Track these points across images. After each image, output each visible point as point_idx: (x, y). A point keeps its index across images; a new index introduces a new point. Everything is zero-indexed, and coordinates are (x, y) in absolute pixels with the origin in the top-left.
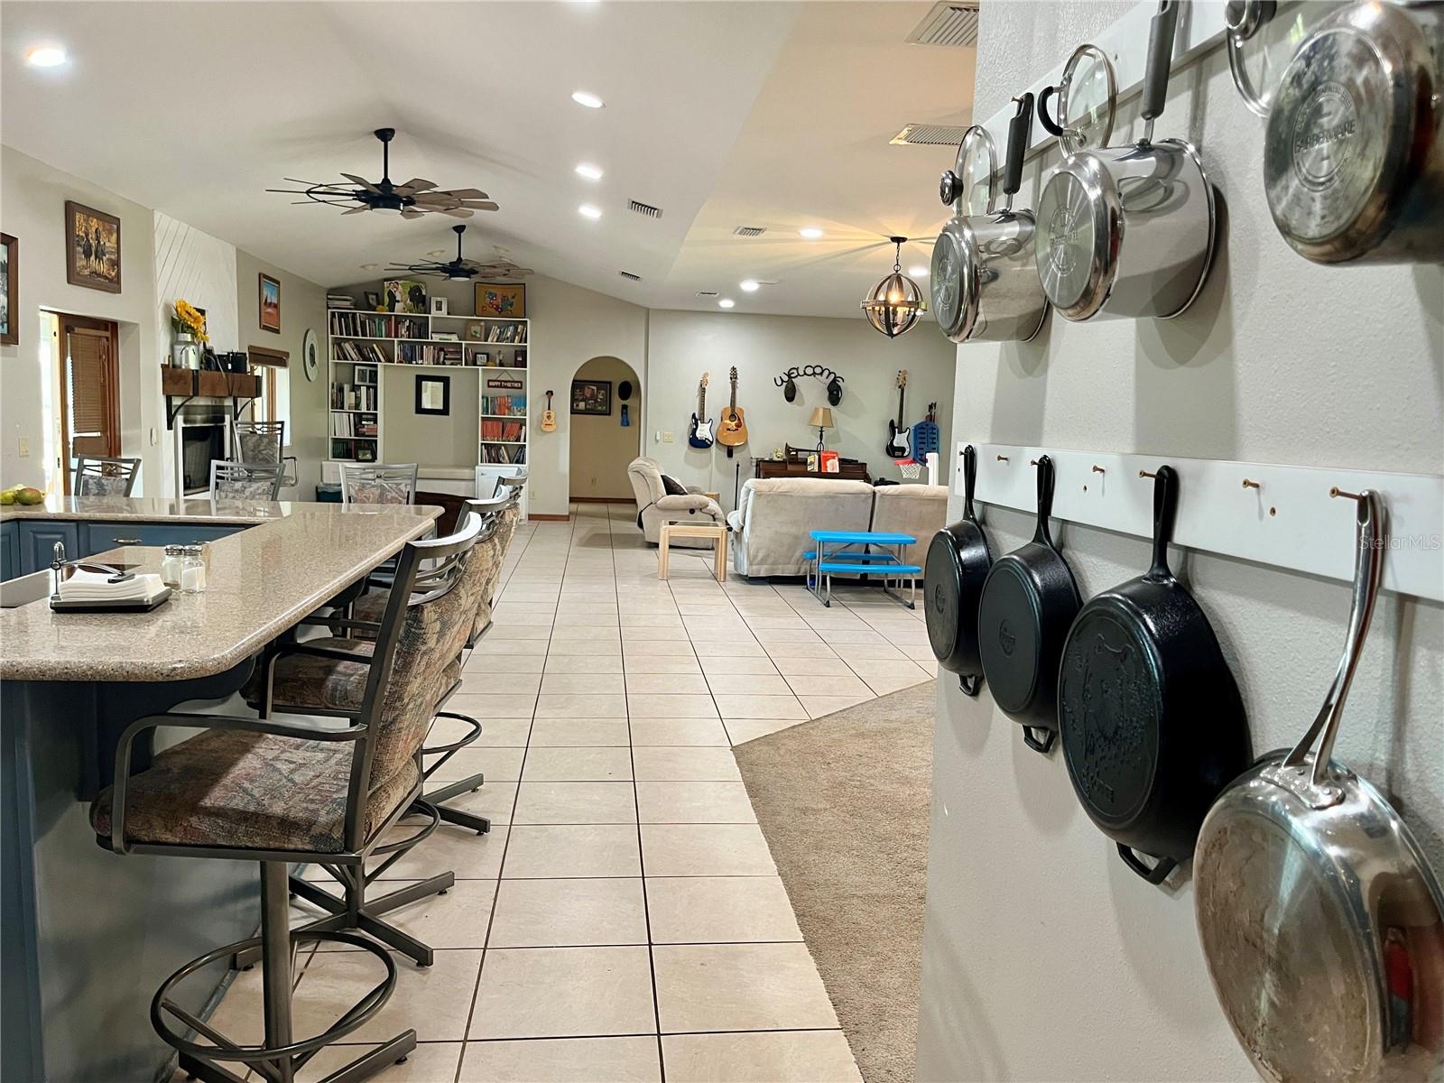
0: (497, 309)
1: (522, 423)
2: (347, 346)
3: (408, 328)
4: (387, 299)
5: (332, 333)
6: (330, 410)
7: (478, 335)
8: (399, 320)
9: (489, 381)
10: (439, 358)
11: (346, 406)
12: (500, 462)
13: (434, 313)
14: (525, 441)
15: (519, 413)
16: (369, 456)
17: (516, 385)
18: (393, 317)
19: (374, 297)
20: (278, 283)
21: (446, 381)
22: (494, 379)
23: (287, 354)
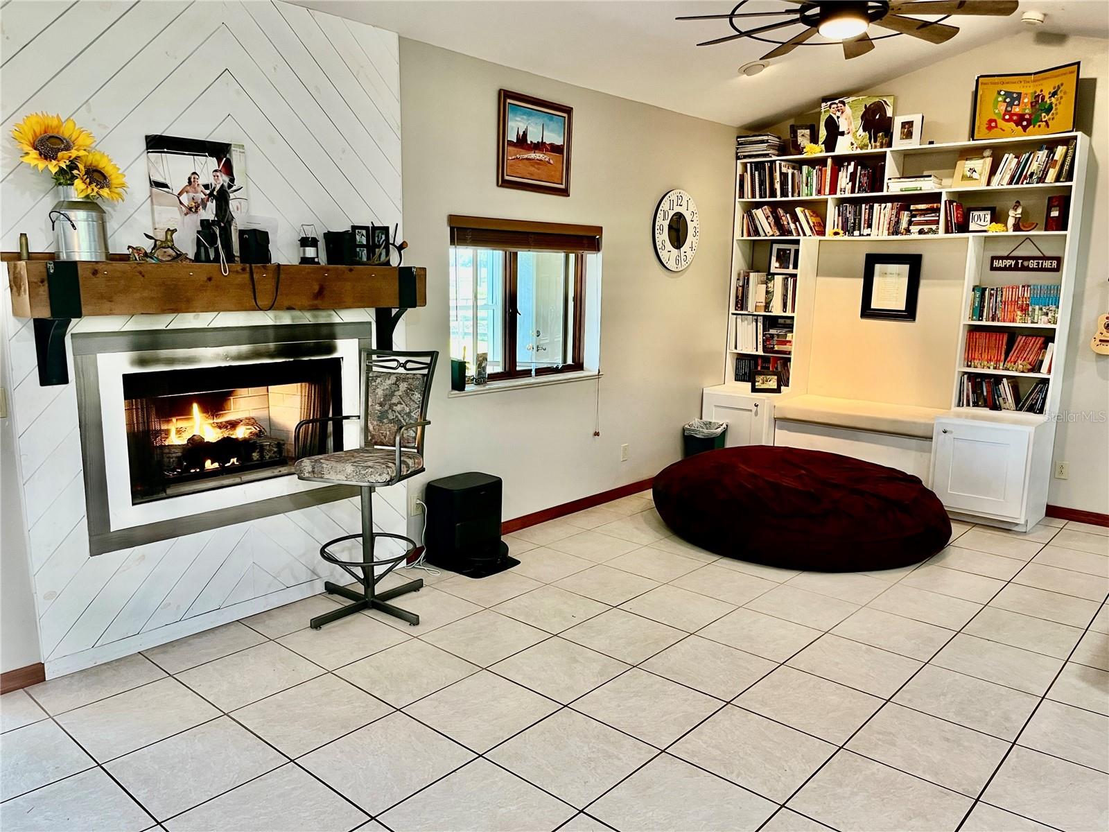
0: (1018, 123)
1: (1048, 336)
2: (759, 214)
3: (853, 177)
4: (823, 133)
5: (742, 196)
6: (732, 310)
7: (975, 175)
8: (840, 162)
9: (993, 258)
10: (898, 222)
11: (751, 308)
12: (995, 407)
13: (899, 144)
14: (1049, 371)
15: (1045, 318)
16: (773, 384)
17: (1047, 264)
18: (829, 161)
19: (807, 132)
20: (568, 111)
21: (914, 263)
22: (1006, 254)
23: (599, 230)
